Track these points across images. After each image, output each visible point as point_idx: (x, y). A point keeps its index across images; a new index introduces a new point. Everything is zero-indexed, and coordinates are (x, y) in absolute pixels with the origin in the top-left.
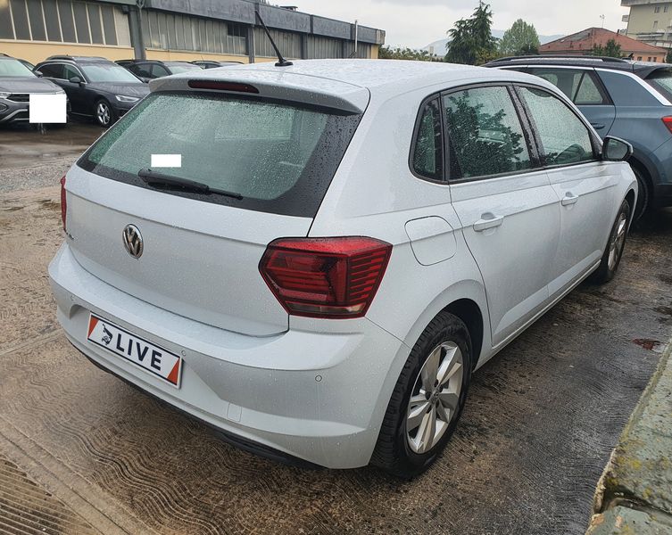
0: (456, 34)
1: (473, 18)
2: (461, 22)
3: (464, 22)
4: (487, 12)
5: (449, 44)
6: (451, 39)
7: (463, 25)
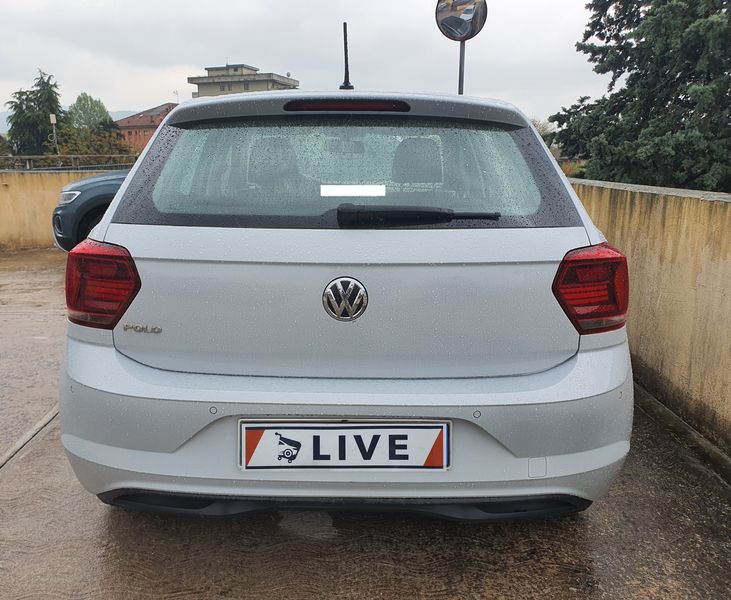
0: (17, 107)
1: (35, 89)
2: (21, 93)
3: (25, 93)
4: (51, 83)
5: (10, 118)
6: (12, 112)
7: (24, 97)
